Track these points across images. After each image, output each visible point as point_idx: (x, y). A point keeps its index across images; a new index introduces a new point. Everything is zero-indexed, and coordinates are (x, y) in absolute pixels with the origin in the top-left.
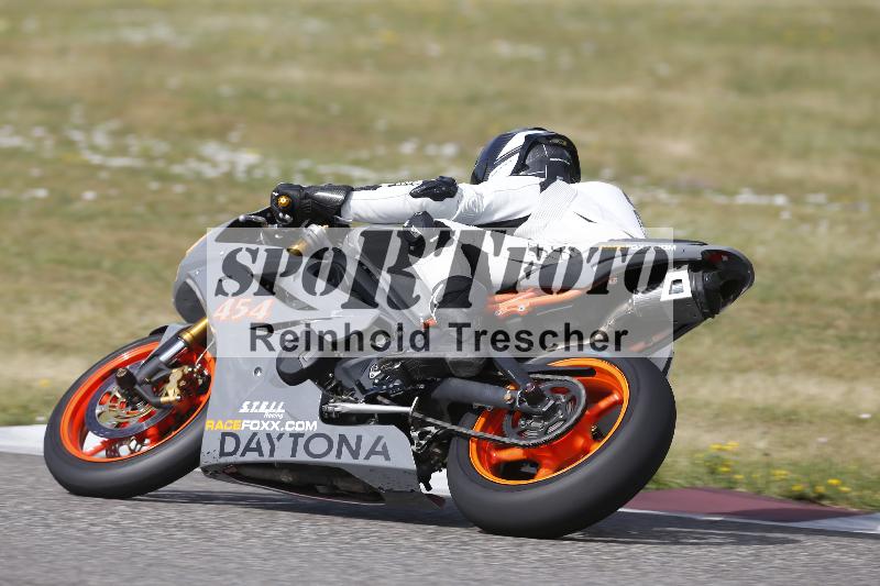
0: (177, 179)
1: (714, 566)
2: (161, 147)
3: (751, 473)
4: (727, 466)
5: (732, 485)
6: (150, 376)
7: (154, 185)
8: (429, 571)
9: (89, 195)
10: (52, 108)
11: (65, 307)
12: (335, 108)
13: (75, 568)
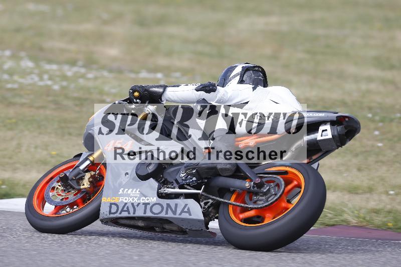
6: (75, 176)
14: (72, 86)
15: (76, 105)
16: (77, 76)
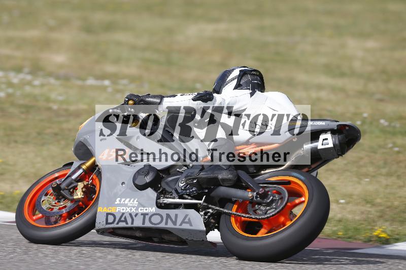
6: (68, 186)
14: (18, 93)
15: (22, 113)
16: (23, 83)
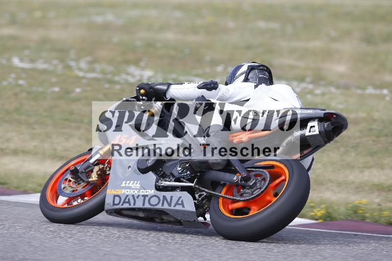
0: (117, 83)
1: (356, 255)
2: (110, 68)
3: (372, 213)
4: (362, 210)
5: (364, 219)
6: (85, 170)
7: (107, 86)
8: (229, 257)
9: (78, 90)
10: (61, 52)
11: (67, 140)
12: (187, 51)
13: (72, 255)
